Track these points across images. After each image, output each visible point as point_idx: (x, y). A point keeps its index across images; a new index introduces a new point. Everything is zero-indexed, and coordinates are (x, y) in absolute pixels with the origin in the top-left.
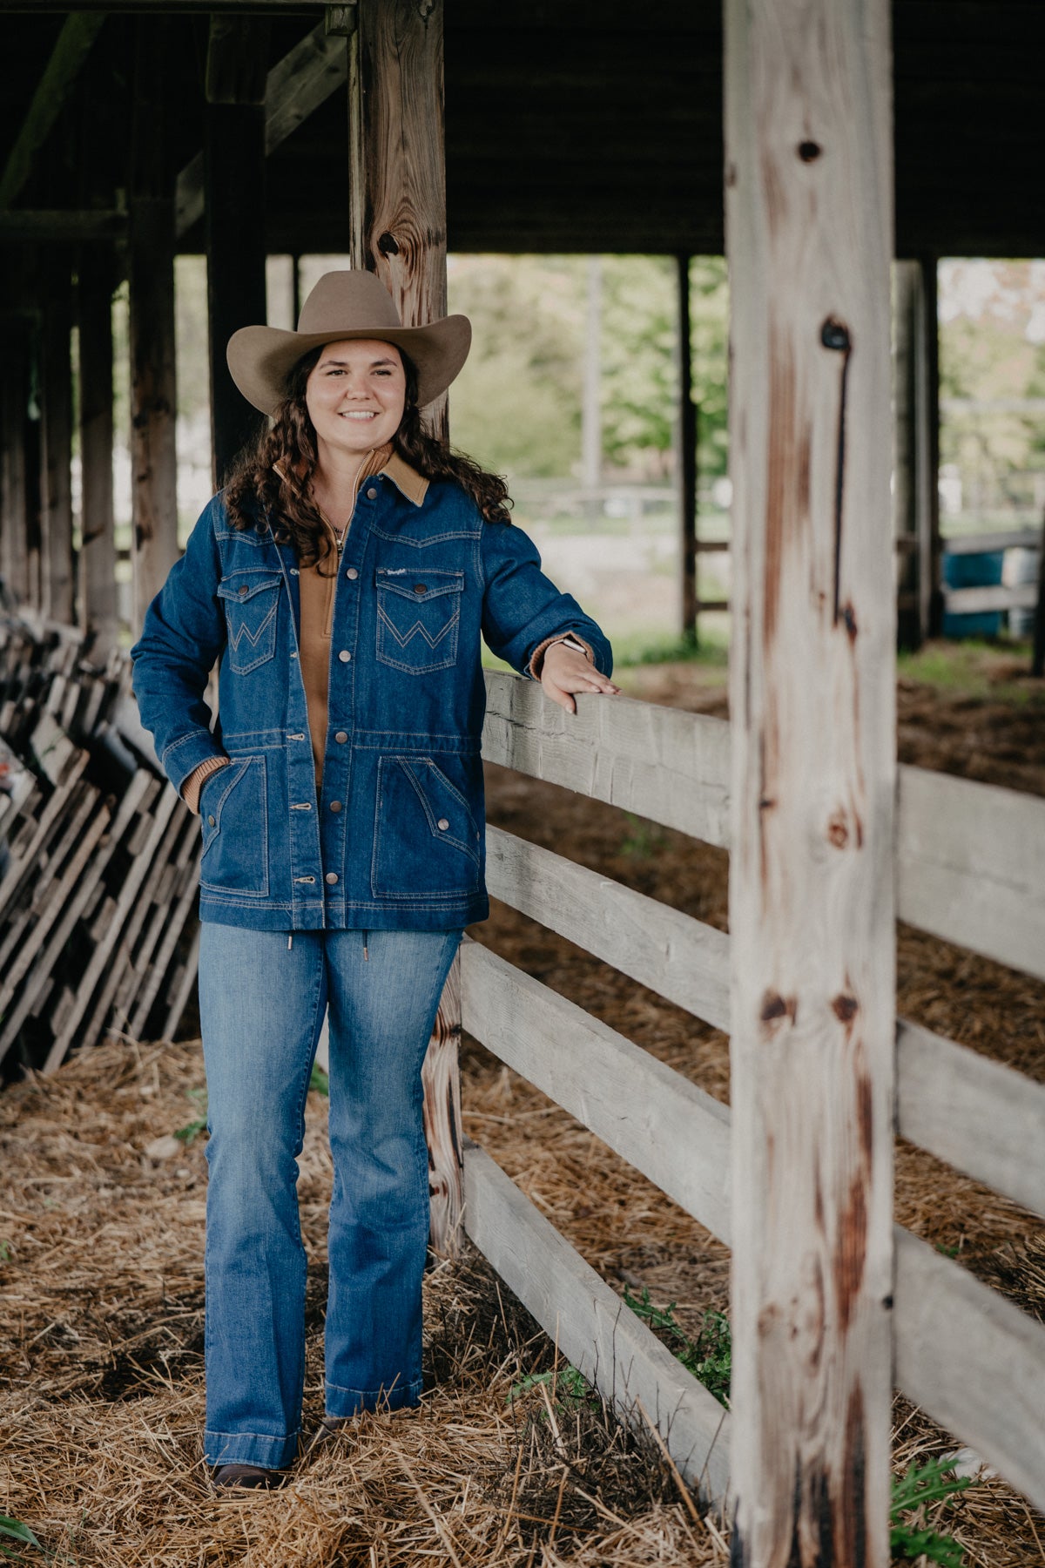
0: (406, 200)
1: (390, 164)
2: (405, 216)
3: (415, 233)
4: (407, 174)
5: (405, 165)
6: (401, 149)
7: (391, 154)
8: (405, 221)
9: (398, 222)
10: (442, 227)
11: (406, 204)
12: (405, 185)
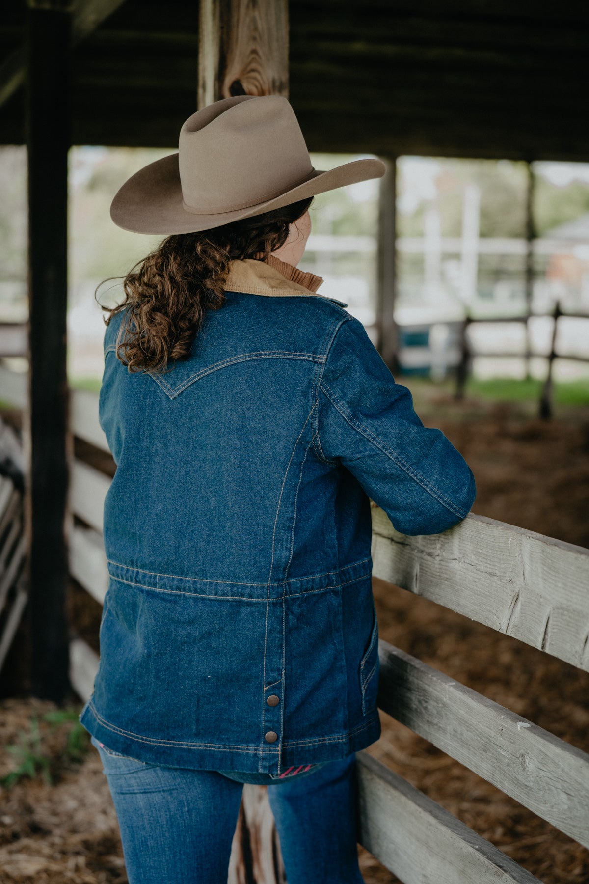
0: (254, 52)
1: (241, 19)
2: (253, 65)
3: (261, 81)
4: (256, 29)
5: (254, 21)
6: (251, 6)
7: (243, 10)
8: (253, 70)
9: (247, 71)
10: (285, 77)
11: (254, 56)
12: (254, 39)
